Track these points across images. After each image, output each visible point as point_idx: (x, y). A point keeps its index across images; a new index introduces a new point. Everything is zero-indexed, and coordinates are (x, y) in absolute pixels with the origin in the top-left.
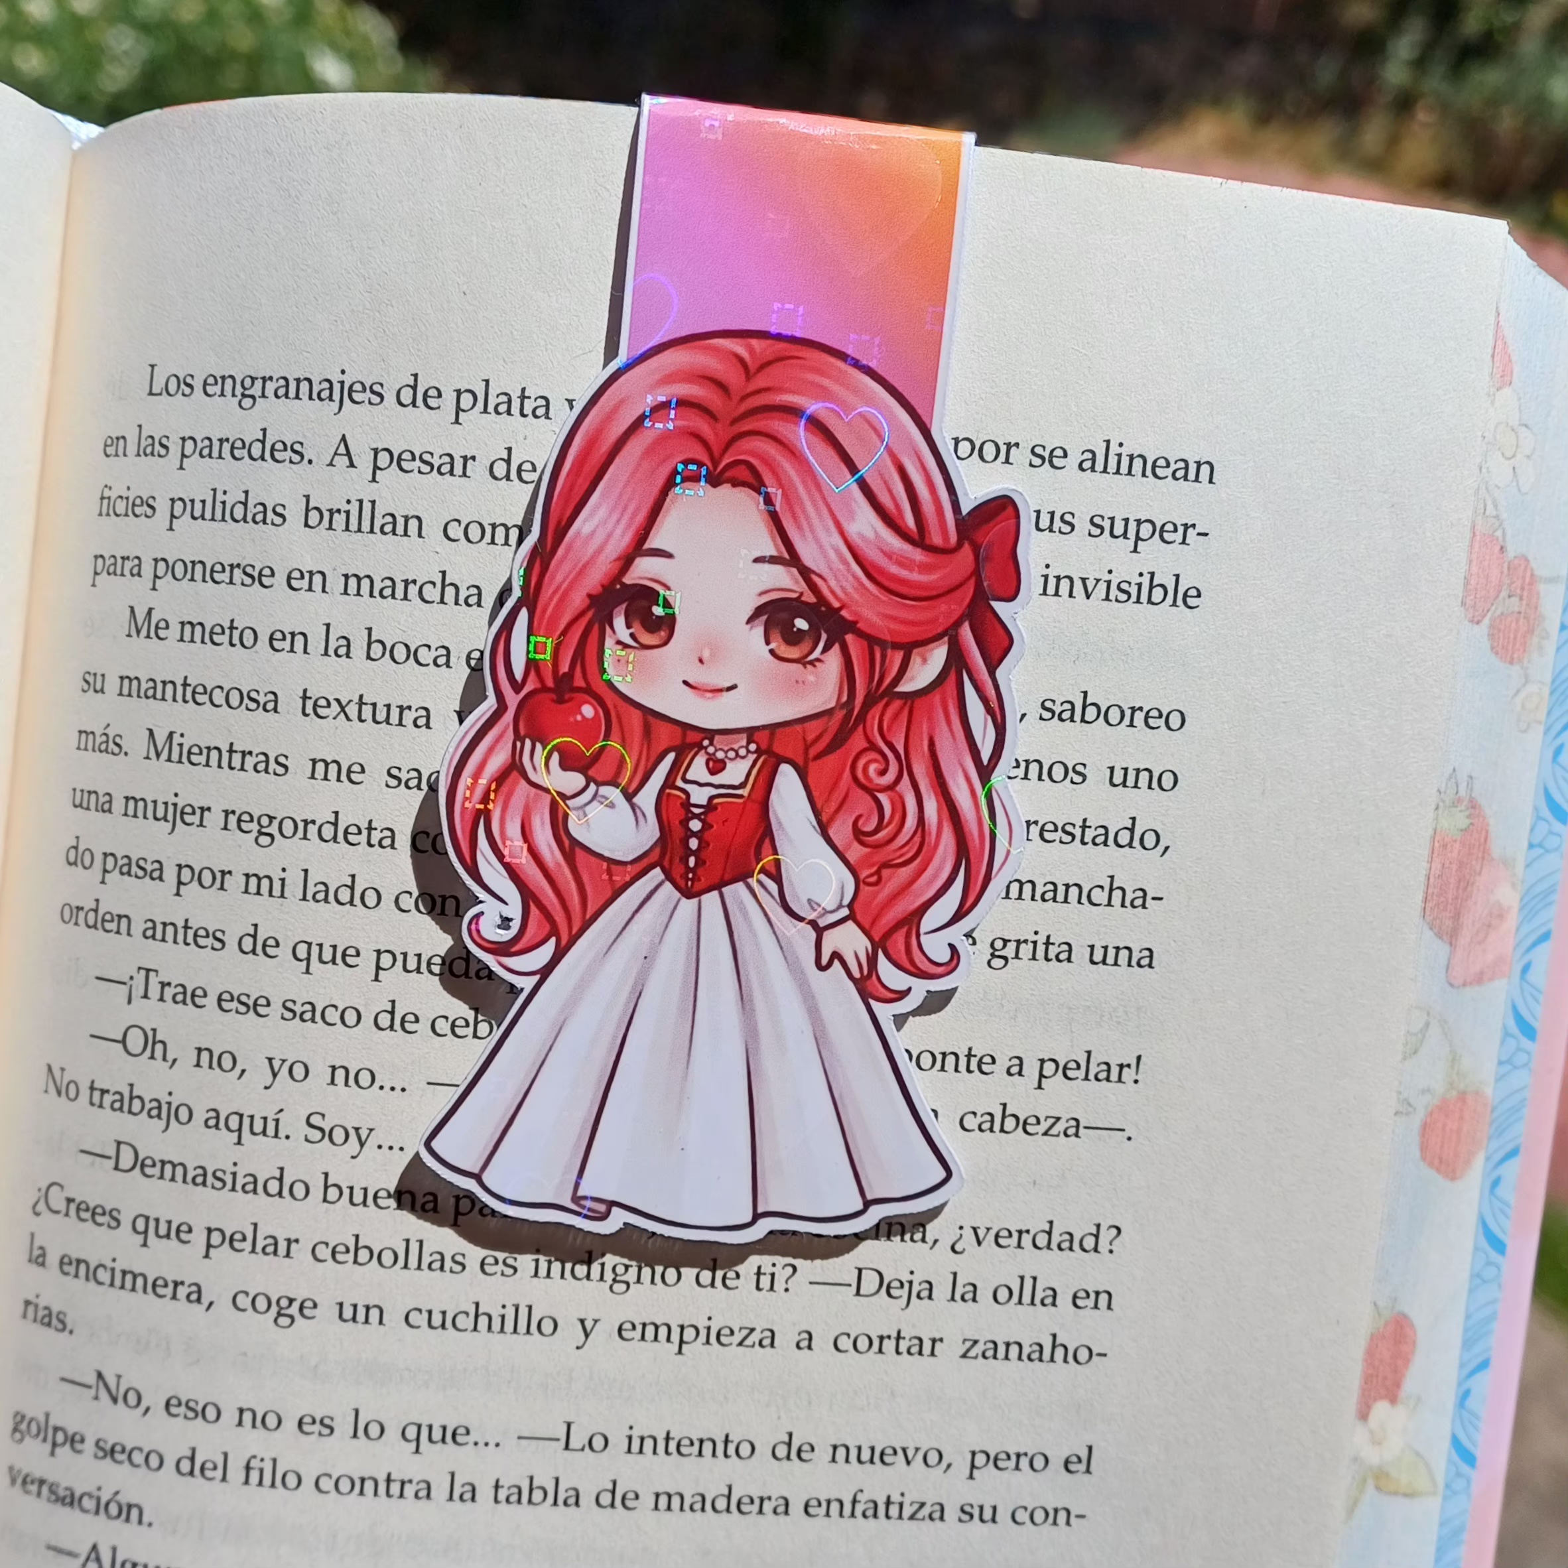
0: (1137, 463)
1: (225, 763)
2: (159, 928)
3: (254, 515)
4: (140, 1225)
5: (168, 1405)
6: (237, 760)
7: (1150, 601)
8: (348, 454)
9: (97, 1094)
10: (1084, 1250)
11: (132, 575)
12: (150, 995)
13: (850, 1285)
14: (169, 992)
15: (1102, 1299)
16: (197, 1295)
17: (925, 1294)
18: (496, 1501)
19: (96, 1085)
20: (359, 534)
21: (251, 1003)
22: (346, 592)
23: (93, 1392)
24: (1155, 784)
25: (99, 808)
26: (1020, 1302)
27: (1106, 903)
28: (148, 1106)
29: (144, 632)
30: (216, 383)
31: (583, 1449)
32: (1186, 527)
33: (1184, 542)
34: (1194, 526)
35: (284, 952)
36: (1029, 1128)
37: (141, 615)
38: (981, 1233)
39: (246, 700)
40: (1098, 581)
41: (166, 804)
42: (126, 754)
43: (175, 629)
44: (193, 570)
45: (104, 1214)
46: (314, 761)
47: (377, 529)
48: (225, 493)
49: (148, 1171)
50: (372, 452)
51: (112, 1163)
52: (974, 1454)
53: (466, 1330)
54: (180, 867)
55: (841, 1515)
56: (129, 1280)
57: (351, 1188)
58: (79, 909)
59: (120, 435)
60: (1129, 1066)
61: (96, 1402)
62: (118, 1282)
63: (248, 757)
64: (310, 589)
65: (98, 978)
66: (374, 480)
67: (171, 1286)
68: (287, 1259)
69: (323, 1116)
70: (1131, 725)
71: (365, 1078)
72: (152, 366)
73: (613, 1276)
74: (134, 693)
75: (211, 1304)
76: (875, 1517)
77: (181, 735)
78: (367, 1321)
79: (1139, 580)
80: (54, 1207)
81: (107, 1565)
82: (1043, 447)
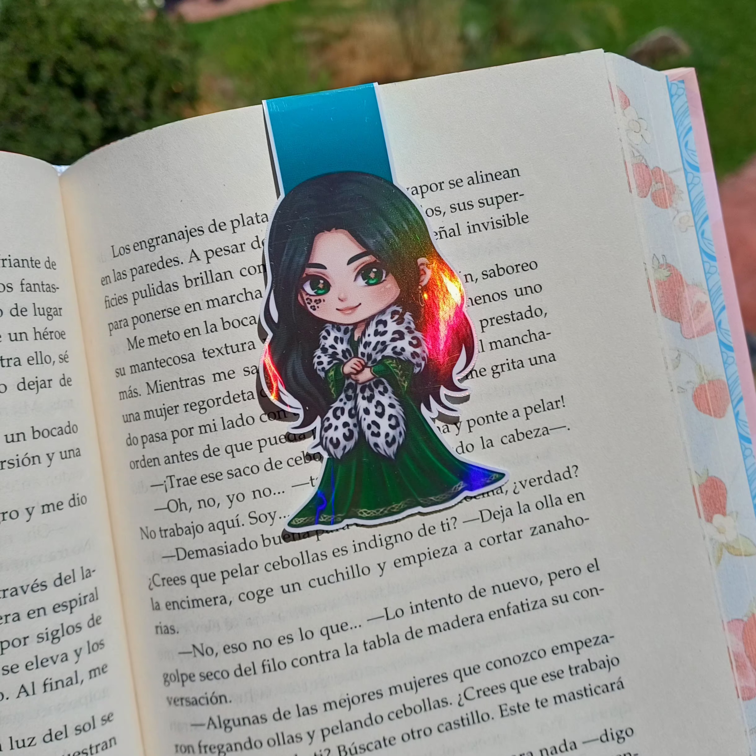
0: (489, 177)
1: (179, 386)
2: (171, 458)
3: (166, 290)
4: (194, 579)
5: (224, 649)
6: (184, 383)
7: (510, 225)
8: (196, 256)
9: (163, 533)
10: (566, 478)
11: (125, 326)
12: (174, 486)
14: (181, 482)
15: (579, 496)
16: (224, 600)
17: (509, 514)
18: (366, 650)
19: (162, 529)
20: (208, 284)
21: (214, 476)
22: (209, 307)
23: (193, 654)
24: (533, 291)
25: (135, 420)
26: (547, 507)
27: (530, 341)
28: (184, 530)
29: (135, 346)
30: (138, 245)
31: (394, 618)
32: (514, 194)
33: (516, 200)
34: (517, 193)
35: (222, 452)
36: (529, 436)
37: (132, 341)
38: (523, 483)
39: (181, 360)
40: (488, 222)
41: (161, 409)
42: (140, 395)
43: (147, 341)
44: (147, 317)
45: (178, 580)
46: (214, 375)
47: (214, 280)
48: (153, 284)
50: (205, 253)
51: (176, 558)
52: (549, 574)
53: (334, 582)
54: (172, 432)
55: (505, 615)
56: (196, 603)
57: (274, 538)
58: (137, 461)
59: (106, 275)
60: (559, 401)
61: (195, 658)
62: (191, 605)
63: (188, 381)
64: (195, 310)
65: (151, 486)
66: (208, 263)
67: (213, 600)
68: (256, 575)
69: (255, 512)
70: (518, 272)
71: (267, 492)
72: (112, 246)
73: (386, 543)
74: (137, 371)
75: (231, 602)
76: (519, 612)
77: (160, 381)
78: (294, 590)
79: (503, 218)
80: (158, 584)
81: (218, 725)
82: (453, 180)
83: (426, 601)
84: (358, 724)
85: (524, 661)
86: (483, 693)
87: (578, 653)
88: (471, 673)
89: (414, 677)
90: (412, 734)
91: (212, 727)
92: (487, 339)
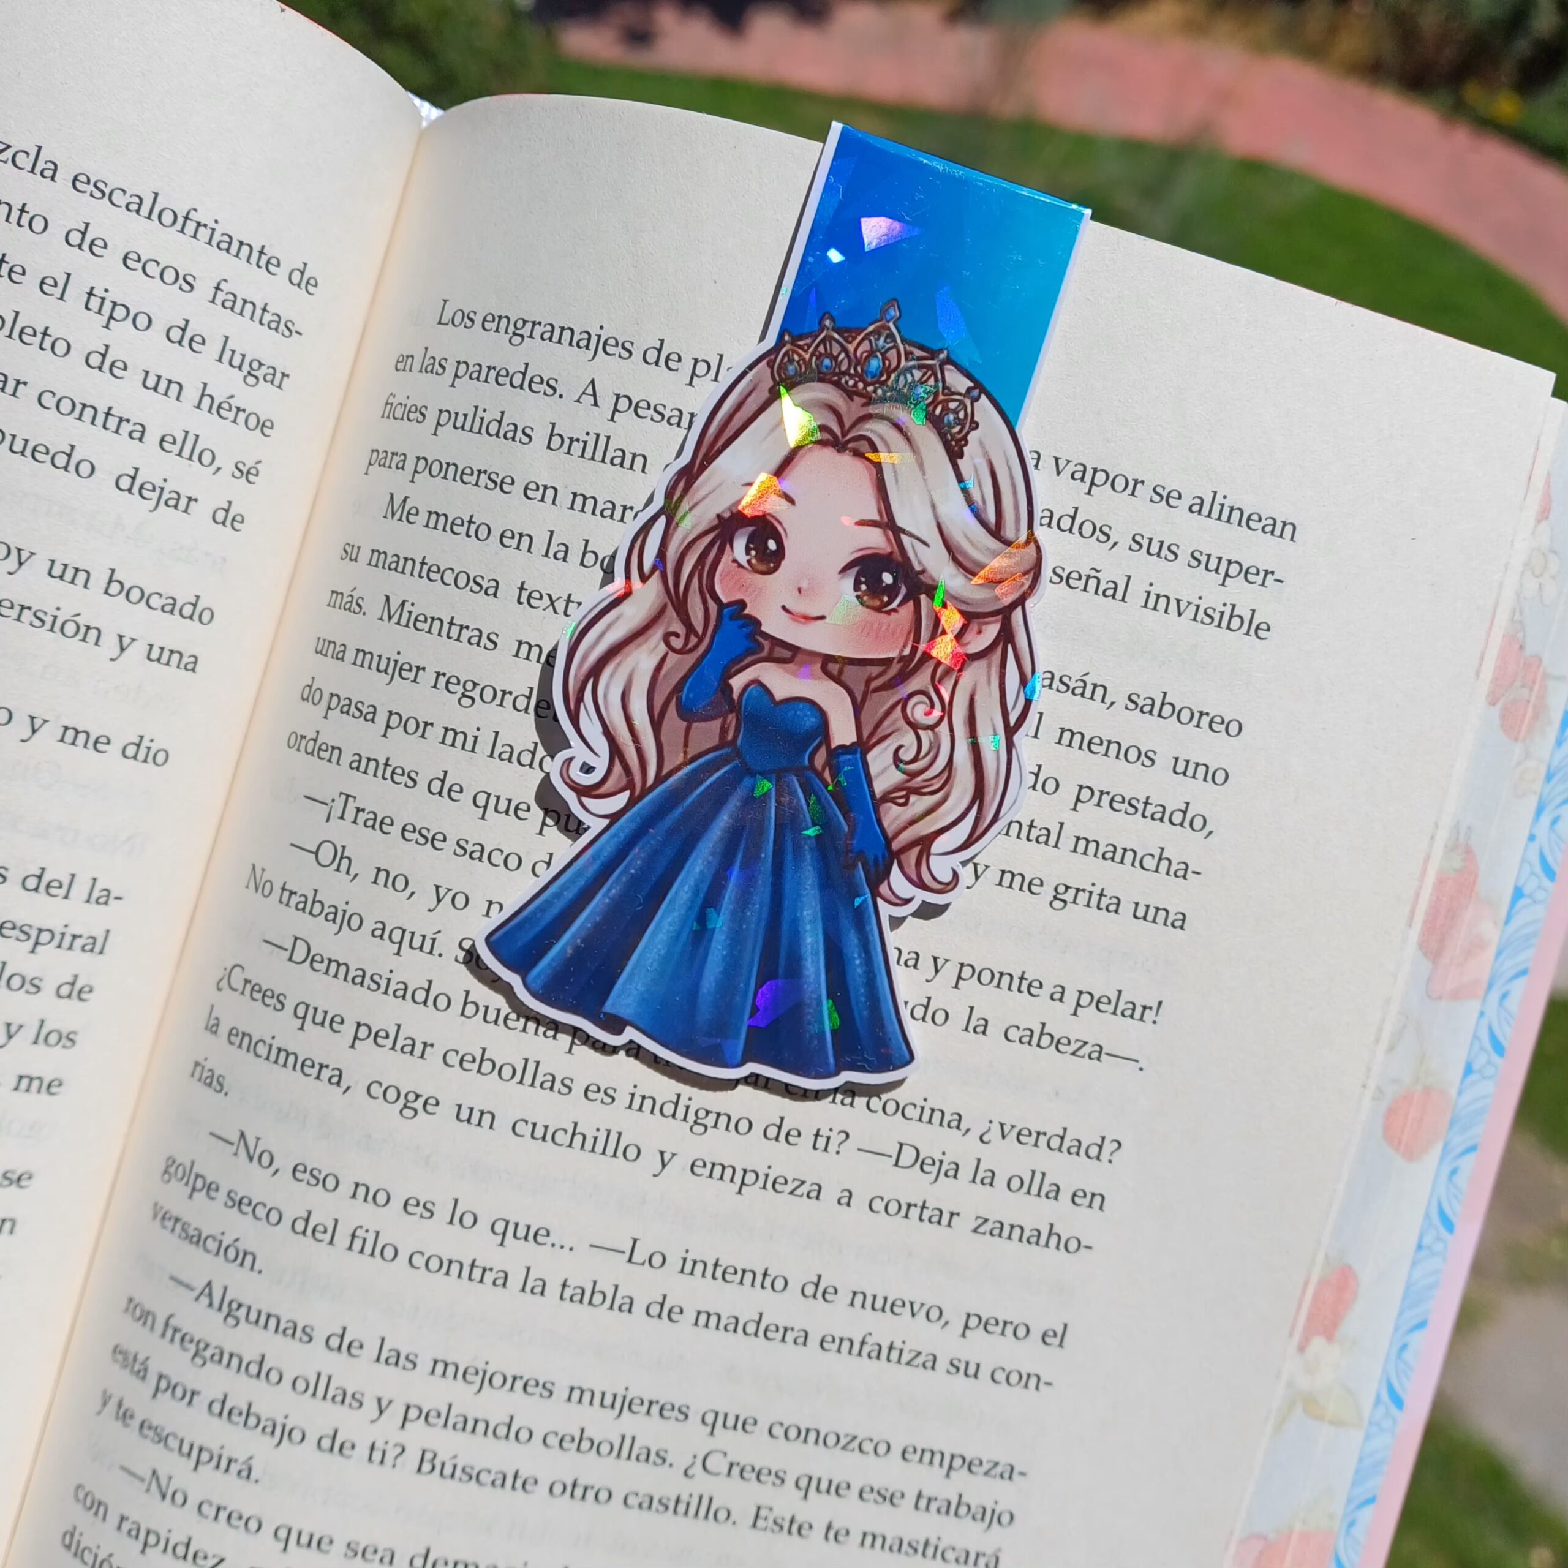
1: (444, 632)
2: (364, 762)
3: (506, 433)
4: (301, 1011)
5: (295, 1170)
6: (455, 631)
7: (1228, 628)
8: (594, 395)
9: (286, 894)
10: (1088, 1157)
11: (397, 468)
12: (345, 817)
14: (362, 817)
15: (1096, 1200)
16: (337, 1079)
17: (951, 1173)
18: (562, 1298)
19: (287, 887)
20: (592, 462)
21: (430, 837)
22: (572, 508)
23: (234, 1149)
24: (1209, 778)
25: (335, 656)
26: (1029, 1192)
27: (1154, 869)
28: (326, 910)
29: (397, 516)
30: (493, 321)
31: (643, 1264)
32: (1267, 572)
33: (1263, 584)
35: (466, 798)
36: (1061, 1047)
37: (398, 501)
38: (1007, 1129)
39: (472, 583)
40: (1189, 603)
42: (365, 614)
43: (423, 517)
44: (446, 470)
45: (272, 997)
46: (520, 643)
47: (608, 460)
48: (485, 410)
49: (316, 965)
50: (615, 397)
51: (288, 954)
52: (969, 1316)
53: (562, 1144)
54: (391, 713)
55: (850, 1352)
56: (282, 1056)
57: (487, 1008)
58: (303, 737)
59: (410, 353)
60: (1151, 1008)
61: (234, 1157)
62: (273, 1057)
63: (465, 630)
64: (542, 500)
65: (306, 797)
66: (612, 419)
67: (317, 1067)
68: (420, 1060)
70: (1198, 726)
72: (445, 301)
73: (694, 1118)
74: (380, 564)
75: (348, 1088)
76: (879, 1359)
77: (413, 604)
78: (479, 1124)
79: (1222, 609)
80: (234, 985)
81: (216, 1302)
82: (1164, 488)
83: (717, 1260)
84: (481, 1427)
85: (844, 1448)
86: (738, 1470)
87: (948, 1476)
88: (735, 1427)
89: (627, 1389)
90: (572, 1488)
91: (205, 1300)
92: (1074, 826)
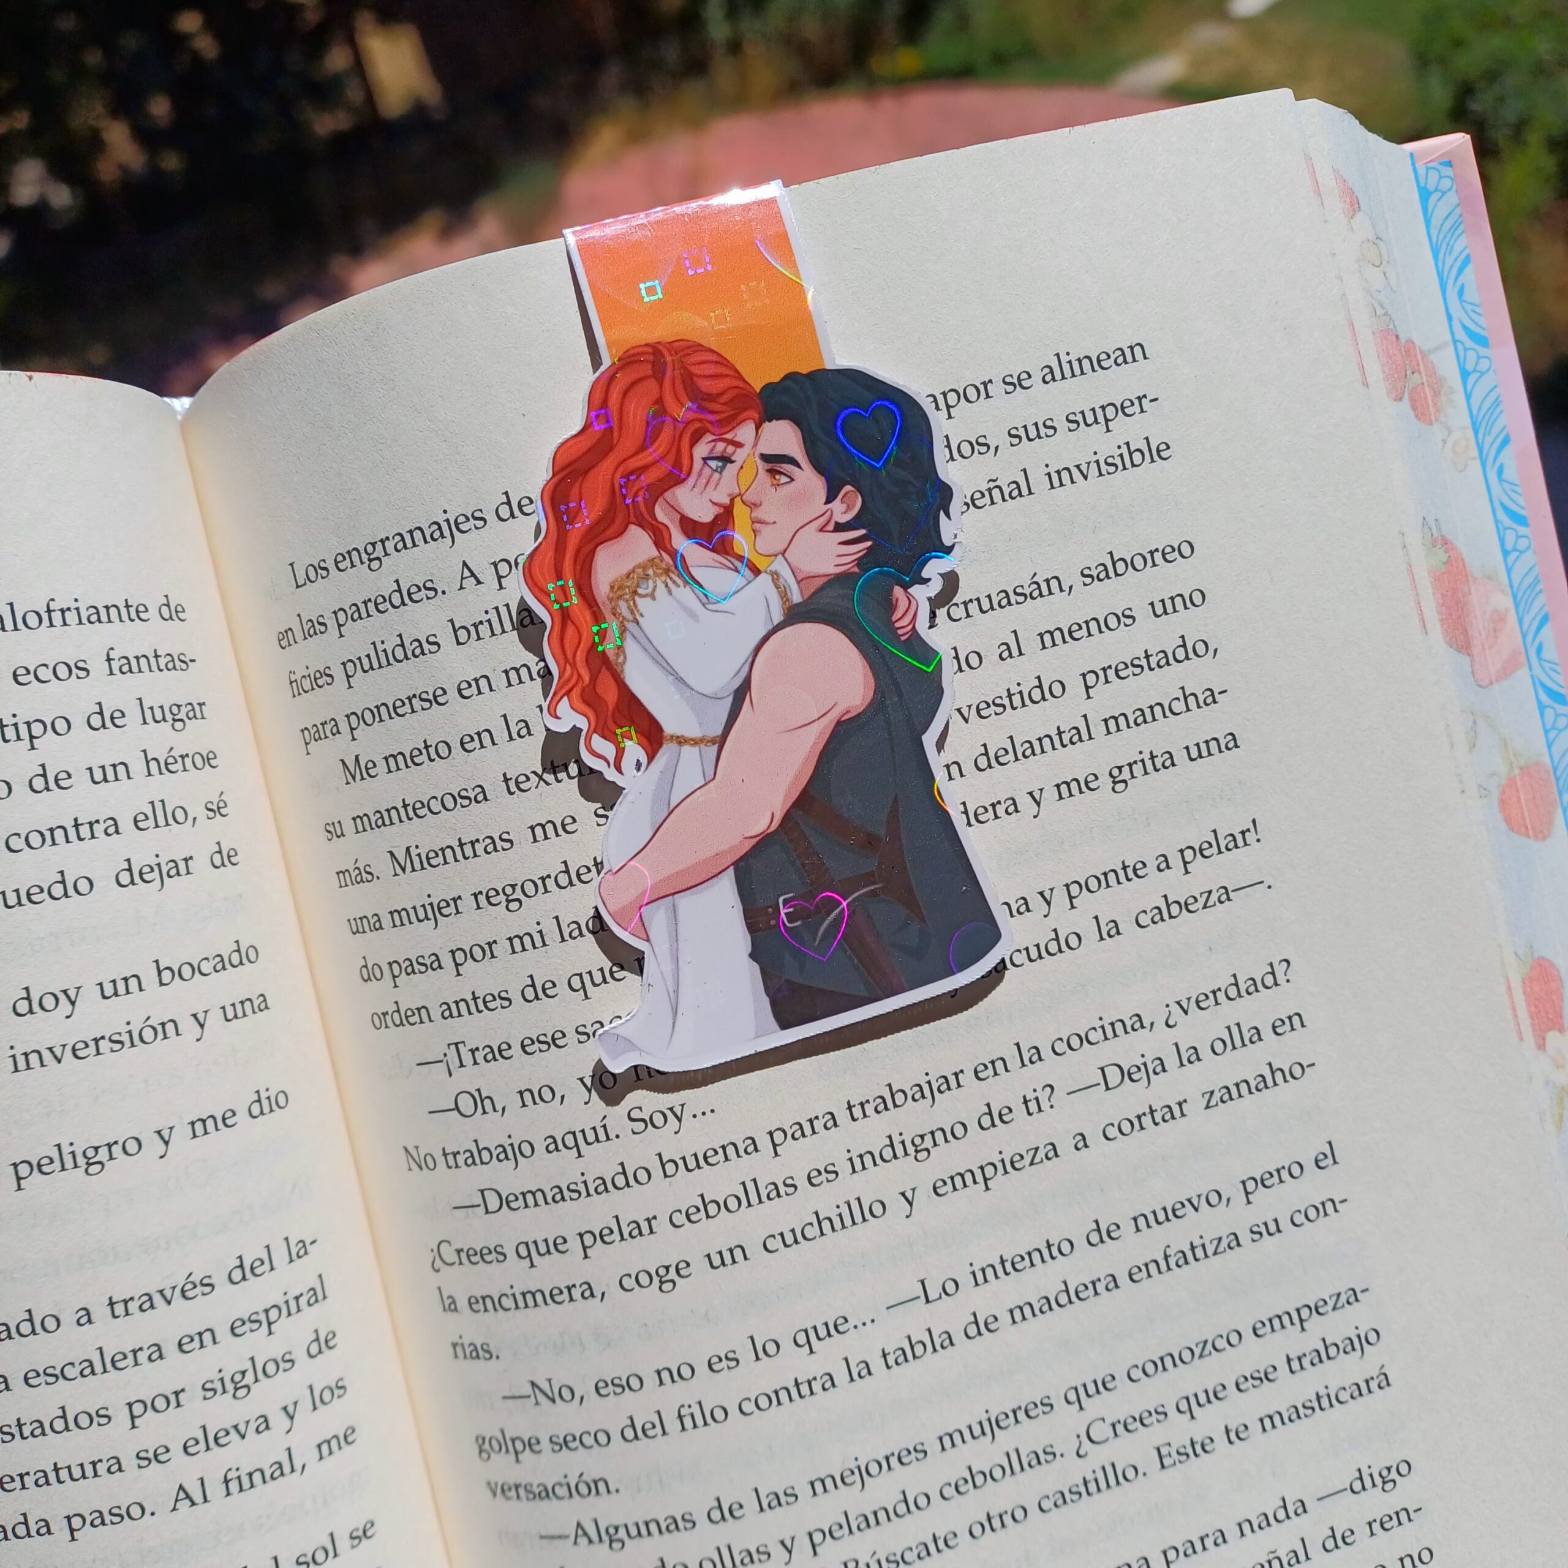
0: (1086, 363)
1: (459, 856)
2: (453, 1007)
3: (413, 652)
4: (523, 1251)
5: (597, 1389)
7: (1134, 465)
8: (473, 575)
9: (450, 1158)
10: (1267, 988)
11: (334, 735)
12: (465, 1063)
13: (1099, 1084)
14: (479, 1056)
15: (1294, 1021)
16: (589, 1292)
17: (1159, 1069)
18: (888, 1367)
19: (447, 1151)
20: (502, 634)
21: (549, 1040)
22: (510, 685)
23: (533, 1400)
24: (1189, 604)
25: (373, 928)
26: (1234, 1048)
27: (1185, 709)
28: (495, 1153)
29: (358, 777)
30: (345, 559)
31: (940, 1297)
32: (1140, 399)
33: (1142, 411)
34: (1144, 396)
35: (562, 988)
36: (1191, 908)
37: (351, 764)
38: (1185, 1004)
39: (459, 800)
40: (1088, 463)
41: (423, 906)
42: (378, 878)
43: (382, 766)
44: (378, 713)
45: (490, 1252)
46: (532, 828)
47: (517, 625)
48: (383, 642)
49: (513, 1205)
50: (492, 566)
51: (482, 1208)
52: (1244, 1183)
53: (815, 1238)
54: (453, 952)
55: (1160, 1272)
56: (530, 1298)
57: (684, 1158)
58: (385, 1014)
59: (286, 628)
60: (1248, 830)
61: (538, 1407)
62: (521, 1304)
63: (477, 845)
64: (480, 693)
65: (418, 1065)
66: (501, 588)
67: (565, 1291)
68: (652, 1236)
69: (640, 1108)
70: (1154, 565)
73: (914, 1148)
74: (368, 827)
75: (603, 1294)
76: (1187, 1263)
77: (417, 847)
78: (734, 1262)
79: (1119, 452)
80: (449, 1261)
81: (594, 1536)
82: (1011, 376)
83: (1001, 1257)
84: (882, 1515)
85: (1201, 1356)
86: (1122, 1427)
87: (1303, 1329)
88: (1098, 1392)
89: (987, 1412)
90: (989, 1523)
91: (583, 1541)
92: (1097, 712)
